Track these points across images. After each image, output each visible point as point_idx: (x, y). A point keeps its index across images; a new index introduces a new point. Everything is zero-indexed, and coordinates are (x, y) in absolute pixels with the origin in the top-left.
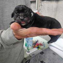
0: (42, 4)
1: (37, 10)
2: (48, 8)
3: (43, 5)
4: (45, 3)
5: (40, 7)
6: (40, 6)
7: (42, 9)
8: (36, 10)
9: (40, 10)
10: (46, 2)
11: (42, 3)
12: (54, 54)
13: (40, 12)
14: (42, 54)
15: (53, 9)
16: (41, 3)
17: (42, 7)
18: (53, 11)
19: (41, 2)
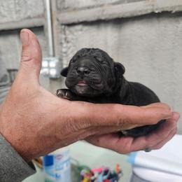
0: (70, 37)
1: (54, 56)
3: (73, 39)
4: (80, 33)
5: (65, 45)
6: (63, 41)
7: (70, 51)
8: (49, 56)
9: (64, 55)
10: (81, 30)
11: (67, 32)
16: (65, 34)
17: (69, 45)
19: (64, 30)
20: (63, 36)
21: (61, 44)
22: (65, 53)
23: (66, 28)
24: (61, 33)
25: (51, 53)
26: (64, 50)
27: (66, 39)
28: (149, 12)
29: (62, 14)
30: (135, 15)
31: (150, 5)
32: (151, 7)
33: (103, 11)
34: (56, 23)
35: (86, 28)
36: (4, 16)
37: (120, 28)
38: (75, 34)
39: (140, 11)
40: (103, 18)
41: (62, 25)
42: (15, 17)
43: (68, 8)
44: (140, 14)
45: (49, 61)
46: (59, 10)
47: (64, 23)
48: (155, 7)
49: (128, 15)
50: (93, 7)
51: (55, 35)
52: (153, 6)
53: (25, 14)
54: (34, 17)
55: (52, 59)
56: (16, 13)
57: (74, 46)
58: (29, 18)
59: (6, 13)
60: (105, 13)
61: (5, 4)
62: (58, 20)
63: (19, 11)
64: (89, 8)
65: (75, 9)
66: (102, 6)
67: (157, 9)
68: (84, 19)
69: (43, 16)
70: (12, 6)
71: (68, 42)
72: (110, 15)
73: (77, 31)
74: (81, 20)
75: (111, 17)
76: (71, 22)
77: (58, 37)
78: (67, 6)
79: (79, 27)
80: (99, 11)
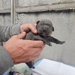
0: (19, 18)
2: (27, 22)
5: (17, 21)
6: (17, 19)
7: (19, 23)
10: (23, 16)
11: (19, 16)
20: (17, 17)
23: (18, 14)
28: (47, 10)
29: (17, 9)
30: (42, 11)
31: (47, 7)
32: (48, 8)
33: (31, 8)
35: (25, 15)
37: (37, 16)
38: (21, 17)
39: (44, 10)
40: (31, 11)
41: (17, 13)
42: (2, 9)
44: (44, 11)
48: (49, 8)
49: (39, 11)
50: (27, 7)
53: (6, 8)
56: (3, 7)
57: (21, 21)
60: (31, 9)
62: (15, 11)
63: (4, 6)
64: (26, 7)
67: (50, 9)
71: (19, 20)
72: (33, 10)
74: (23, 12)
75: (34, 11)
76: (20, 12)
77: (15, 17)
78: (19, 6)
79: (23, 14)
80: (29, 9)
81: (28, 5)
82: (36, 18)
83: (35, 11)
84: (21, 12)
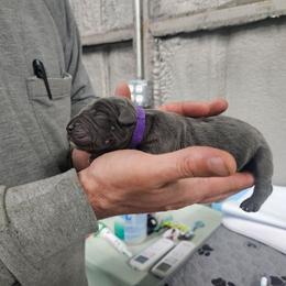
0: (164, 54)
1: (143, 78)
2: (191, 65)
3: (167, 56)
4: (177, 47)
5: (157, 64)
6: (155, 59)
7: (163, 72)
8: (137, 78)
9: (156, 77)
10: (179, 44)
11: (161, 47)
12: (249, 245)
13: (156, 87)
14: (207, 255)
15: (213, 70)
16: (158, 50)
17: (163, 64)
18: (214, 76)
19: (157, 44)
20: (156, 53)
21: (153, 62)
22: (157, 74)
23: (160, 41)
24: (153, 48)
25: (139, 74)
26: (155, 71)
27: (158, 56)
28: (264, 17)
29: (155, 24)
30: (246, 21)
31: (264, 8)
32: (266, 11)
33: (205, 18)
34: (147, 35)
35: (185, 41)
36: (88, 29)
37: (229, 40)
38: (171, 49)
39: (252, 17)
40: (205, 27)
41: (155, 37)
42: (100, 29)
43: (162, 15)
44: (251, 20)
45: (135, 85)
46: (152, 18)
47: (157, 35)
48: (271, 11)
49: (236, 22)
50: (193, 13)
51: (145, 51)
52: (269, 8)
53: (112, 25)
54: (122, 29)
55: (139, 81)
56: (102, 24)
57: (170, 65)
58: (116, 30)
59: (89, 25)
60: (207, 20)
61: (89, 13)
62: (150, 31)
63: (106, 21)
64: (187, 14)
65: (171, 17)
66: (203, 11)
67: (274, 14)
68: (181, 30)
69: (133, 27)
70: (97, 15)
71: (161, 61)
72: (214, 23)
73: (173, 45)
74: (177, 31)
75: (216, 26)
76: (165, 33)
77: (149, 53)
78: (161, 12)
79: (176, 40)
80: (200, 18)
81: (196, 8)
82: (223, 49)
83: (220, 25)
84: (171, 32)
